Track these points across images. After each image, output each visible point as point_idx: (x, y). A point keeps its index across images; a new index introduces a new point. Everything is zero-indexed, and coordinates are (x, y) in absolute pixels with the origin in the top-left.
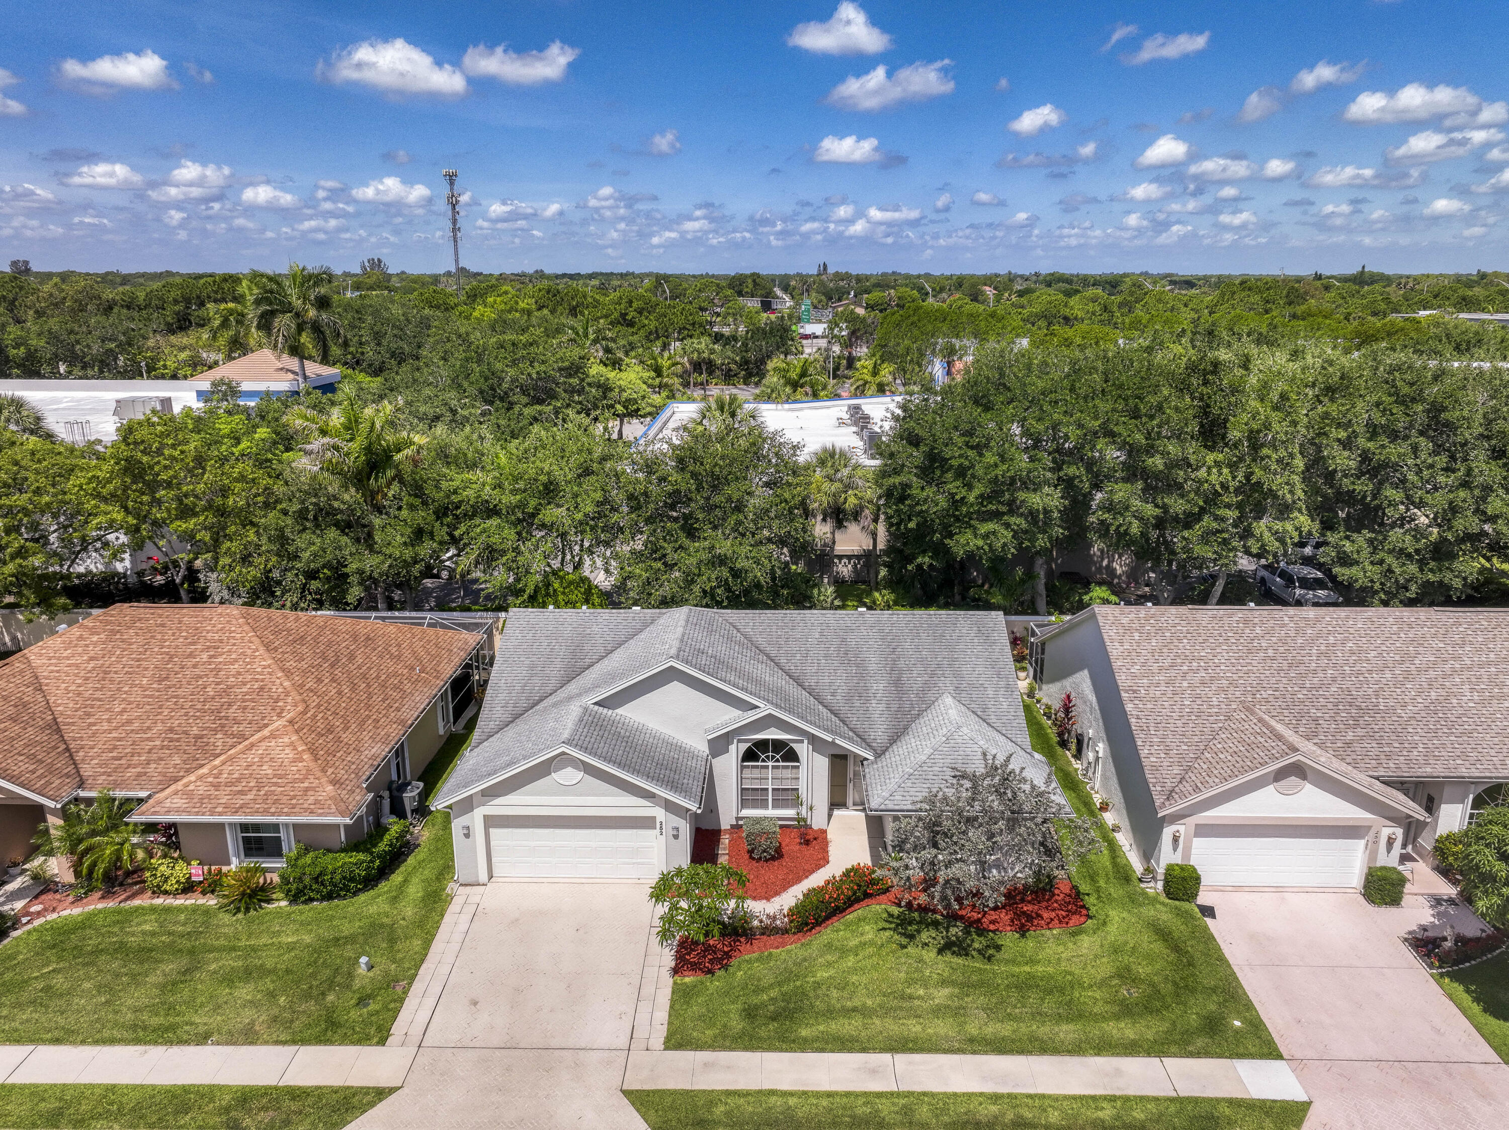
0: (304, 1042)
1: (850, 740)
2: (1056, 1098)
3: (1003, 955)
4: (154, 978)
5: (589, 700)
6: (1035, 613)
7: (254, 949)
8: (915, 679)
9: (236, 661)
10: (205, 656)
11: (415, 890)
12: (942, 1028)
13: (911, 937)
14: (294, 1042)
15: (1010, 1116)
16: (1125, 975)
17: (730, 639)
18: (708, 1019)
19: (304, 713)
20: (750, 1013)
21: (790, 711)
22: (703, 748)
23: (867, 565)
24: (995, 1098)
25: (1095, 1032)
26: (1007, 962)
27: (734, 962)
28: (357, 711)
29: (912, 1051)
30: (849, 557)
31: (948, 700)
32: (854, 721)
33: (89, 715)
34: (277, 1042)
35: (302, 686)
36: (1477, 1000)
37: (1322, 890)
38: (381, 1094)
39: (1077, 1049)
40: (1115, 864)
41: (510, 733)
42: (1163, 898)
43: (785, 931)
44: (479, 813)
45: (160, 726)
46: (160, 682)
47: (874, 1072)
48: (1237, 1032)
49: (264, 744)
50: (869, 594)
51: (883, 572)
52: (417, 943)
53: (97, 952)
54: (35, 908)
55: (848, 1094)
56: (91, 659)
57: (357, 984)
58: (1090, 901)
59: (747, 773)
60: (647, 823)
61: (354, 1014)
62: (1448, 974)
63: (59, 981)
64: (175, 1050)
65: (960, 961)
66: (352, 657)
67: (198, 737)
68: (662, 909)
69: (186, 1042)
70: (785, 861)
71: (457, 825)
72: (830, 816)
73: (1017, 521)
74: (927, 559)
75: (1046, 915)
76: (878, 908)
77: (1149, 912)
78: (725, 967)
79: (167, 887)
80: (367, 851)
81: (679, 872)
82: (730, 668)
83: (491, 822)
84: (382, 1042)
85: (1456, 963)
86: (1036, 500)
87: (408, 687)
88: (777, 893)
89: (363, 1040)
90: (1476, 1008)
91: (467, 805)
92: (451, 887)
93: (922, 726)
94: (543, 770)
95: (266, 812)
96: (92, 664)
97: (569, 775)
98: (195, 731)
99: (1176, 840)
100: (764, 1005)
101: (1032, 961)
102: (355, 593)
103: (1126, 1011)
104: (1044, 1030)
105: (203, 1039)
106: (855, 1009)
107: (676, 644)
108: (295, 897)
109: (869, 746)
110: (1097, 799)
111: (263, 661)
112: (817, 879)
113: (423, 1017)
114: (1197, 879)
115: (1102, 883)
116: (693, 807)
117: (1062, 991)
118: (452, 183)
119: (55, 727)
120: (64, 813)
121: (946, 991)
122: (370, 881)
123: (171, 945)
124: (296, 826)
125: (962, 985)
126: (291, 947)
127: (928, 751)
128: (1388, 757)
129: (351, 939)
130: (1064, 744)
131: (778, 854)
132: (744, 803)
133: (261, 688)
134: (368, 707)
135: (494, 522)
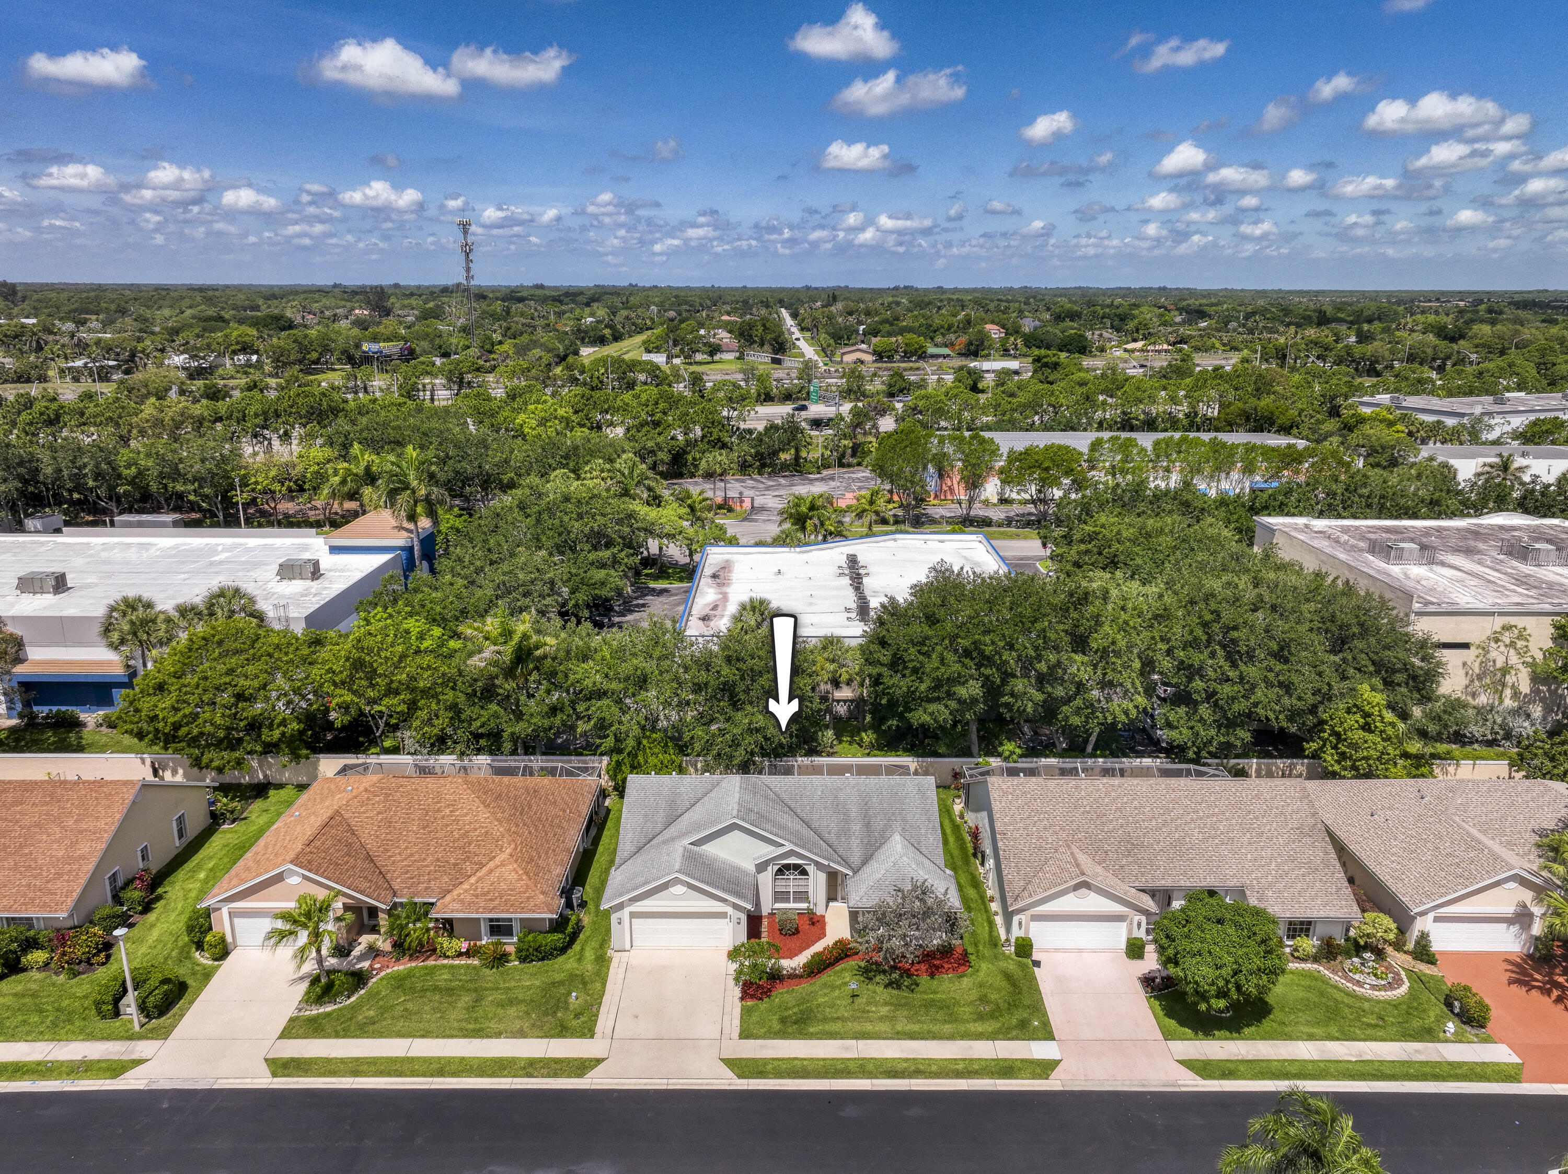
0: (552, 1037)
1: (839, 863)
2: (936, 1060)
3: (920, 989)
4: (460, 1004)
5: (686, 842)
6: (970, 755)
7: (509, 989)
8: (878, 823)
9: (467, 814)
10: (447, 811)
11: (589, 955)
12: (884, 1027)
13: (871, 979)
14: (546, 1037)
15: (913, 1068)
16: (983, 999)
17: (767, 797)
18: (761, 1023)
19: (516, 849)
20: (783, 1020)
21: (803, 847)
22: (752, 868)
23: (857, 707)
24: (906, 1060)
25: (962, 1028)
26: (921, 992)
27: (773, 994)
28: (542, 845)
29: (866, 1038)
30: (845, 701)
31: (897, 838)
32: (841, 851)
33: (387, 851)
34: (538, 1037)
35: (509, 830)
36: (1163, 1010)
37: (1104, 951)
38: (599, 1061)
39: (951, 1037)
40: (991, 935)
41: (638, 860)
42: (1014, 956)
43: (801, 977)
44: (627, 911)
45: (430, 858)
46: (424, 828)
47: (847, 1049)
48: (1035, 1027)
49: (498, 870)
50: (858, 733)
51: (868, 718)
52: (598, 985)
53: (424, 990)
54: (377, 966)
55: (833, 1059)
56: (379, 813)
57: (571, 1007)
58: (972, 958)
59: (778, 883)
60: (723, 915)
61: (574, 1023)
62: (1155, 997)
63: (409, 1006)
64: (485, 1041)
65: (895, 992)
66: (530, 807)
67: (455, 865)
68: (735, 966)
69: (491, 1037)
70: (800, 936)
71: (614, 918)
72: (827, 906)
73: (953, 704)
74: (895, 722)
75: (946, 966)
76: (852, 963)
77: (1003, 964)
78: (769, 996)
79: (449, 953)
80: (563, 932)
81: (743, 945)
82: (768, 820)
83: (633, 915)
84: (592, 1037)
85: (1160, 990)
86: (962, 692)
87: (565, 824)
88: (796, 955)
89: (582, 1036)
90: (1161, 1013)
91: (621, 906)
92: (610, 953)
93: (881, 855)
94: (665, 886)
95: (507, 911)
96: (380, 817)
97: (679, 889)
98: (452, 861)
99: (1020, 923)
100: (790, 1016)
101: (935, 992)
102: (507, 746)
103: (980, 1017)
104: (935, 1028)
105: (498, 1035)
106: (838, 1018)
107: (736, 807)
108: (523, 960)
109: (850, 867)
110: (989, 893)
111: (484, 815)
112: (818, 947)
113: (610, 1024)
114: (1031, 946)
115: (981, 948)
116: (749, 907)
117: (948, 1007)
118: (465, 232)
119: (369, 858)
120: (389, 913)
121: (887, 1008)
122: (563, 950)
123: (463, 986)
124: (521, 919)
125: (896, 1005)
126: (529, 988)
127: (883, 872)
128: (1143, 875)
129: (561, 983)
130: (975, 855)
131: (797, 931)
132: (776, 900)
133: (487, 833)
134: (547, 841)
135: (605, 702)
